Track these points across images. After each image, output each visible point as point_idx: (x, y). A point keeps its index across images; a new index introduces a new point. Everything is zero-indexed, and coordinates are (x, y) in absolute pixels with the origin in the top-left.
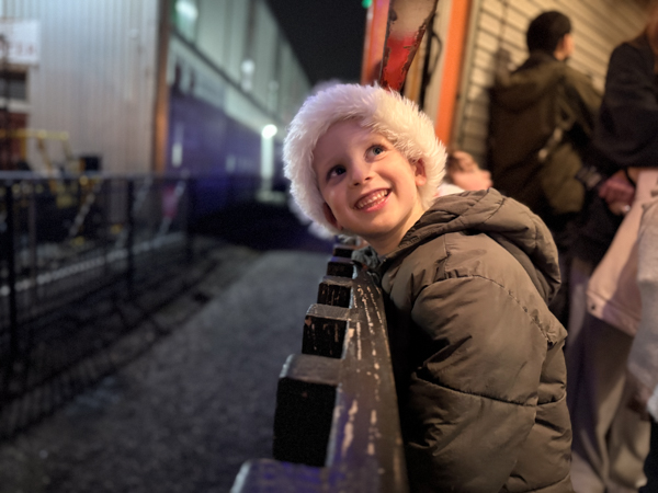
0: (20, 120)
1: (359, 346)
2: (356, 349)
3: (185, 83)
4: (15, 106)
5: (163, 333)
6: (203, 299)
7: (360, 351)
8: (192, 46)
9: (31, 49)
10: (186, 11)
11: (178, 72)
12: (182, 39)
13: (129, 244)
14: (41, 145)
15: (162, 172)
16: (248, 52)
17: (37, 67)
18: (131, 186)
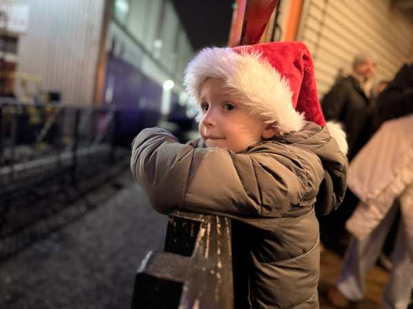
0: (12, 67)
1: (208, 246)
2: (205, 248)
3: (117, 51)
4: (10, 58)
5: (91, 207)
6: (118, 187)
7: (207, 250)
8: (124, 28)
9: (22, 23)
10: (121, 6)
11: (114, 43)
12: (118, 23)
13: (74, 149)
14: (24, 83)
15: (99, 105)
16: (159, 34)
17: (25, 34)
18: (78, 113)
